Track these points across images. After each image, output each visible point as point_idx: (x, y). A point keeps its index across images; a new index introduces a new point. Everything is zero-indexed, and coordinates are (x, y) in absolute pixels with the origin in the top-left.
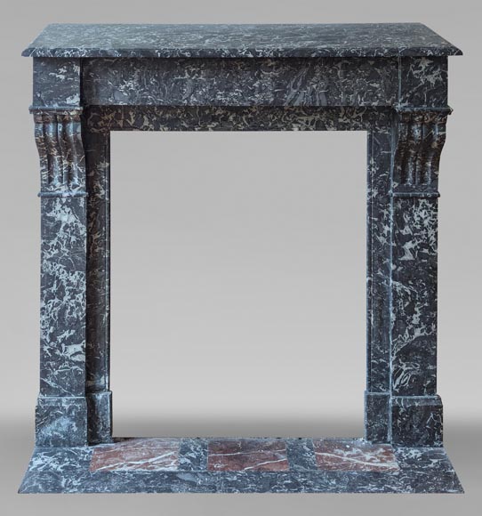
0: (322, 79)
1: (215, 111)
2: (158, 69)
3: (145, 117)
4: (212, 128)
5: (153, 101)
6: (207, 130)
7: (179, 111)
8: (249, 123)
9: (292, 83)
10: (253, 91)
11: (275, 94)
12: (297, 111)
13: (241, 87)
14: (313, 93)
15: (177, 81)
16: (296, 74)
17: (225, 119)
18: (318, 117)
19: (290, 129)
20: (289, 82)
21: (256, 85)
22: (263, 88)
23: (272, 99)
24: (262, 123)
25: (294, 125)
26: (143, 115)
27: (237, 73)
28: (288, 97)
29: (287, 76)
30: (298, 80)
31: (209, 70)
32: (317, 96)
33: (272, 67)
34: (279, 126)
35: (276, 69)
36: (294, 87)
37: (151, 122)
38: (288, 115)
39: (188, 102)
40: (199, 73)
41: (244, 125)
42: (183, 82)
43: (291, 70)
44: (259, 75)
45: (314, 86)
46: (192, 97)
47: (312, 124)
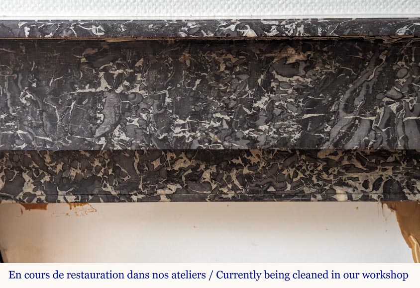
0: (411, 90)
1: (173, 161)
2: (37, 73)
3: (26, 176)
4: (168, 196)
5: (28, 142)
6: (158, 199)
7: (97, 163)
8: (244, 185)
9: (343, 99)
10: (255, 117)
11: (304, 123)
12: (345, 162)
13: (227, 109)
14: (390, 121)
15: (83, 96)
16: (352, 81)
17: (195, 177)
18: (390, 173)
19: (329, 197)
20: (335, 97)
21: (261, 104)
22: (277, 112)
23: (297, 135)
24: (270, 184)
25: (339, 190)
26: (21, 171)
27: (218, 78)
28: (335, 131)
29: (332, 85)
30: (355, 93)
31: (154, 74)
32: (399, 129)
33: (296, 65)
34: (307, 190)
35: (306, 69)
36: (348, 109)
37: (38, 185)
38: (326, 169)
39: (109, 141)
40: (132, 79)
41: (235, 188)
42: (97, 98)
43: (341, 71)
44: (266, 83)
45: (394, 107)
46: (116, 132)
47: (376, 188)
